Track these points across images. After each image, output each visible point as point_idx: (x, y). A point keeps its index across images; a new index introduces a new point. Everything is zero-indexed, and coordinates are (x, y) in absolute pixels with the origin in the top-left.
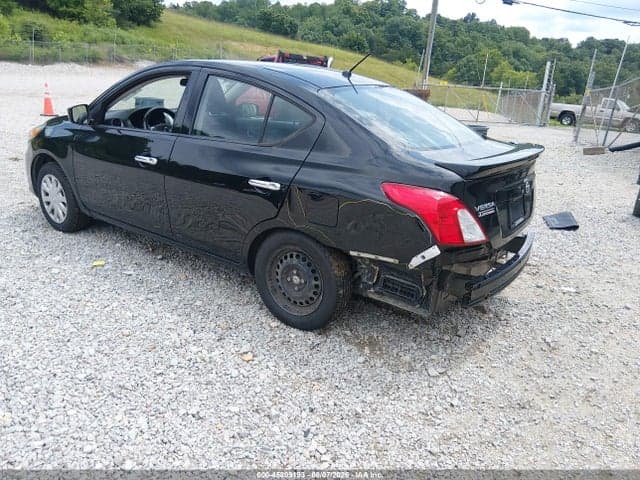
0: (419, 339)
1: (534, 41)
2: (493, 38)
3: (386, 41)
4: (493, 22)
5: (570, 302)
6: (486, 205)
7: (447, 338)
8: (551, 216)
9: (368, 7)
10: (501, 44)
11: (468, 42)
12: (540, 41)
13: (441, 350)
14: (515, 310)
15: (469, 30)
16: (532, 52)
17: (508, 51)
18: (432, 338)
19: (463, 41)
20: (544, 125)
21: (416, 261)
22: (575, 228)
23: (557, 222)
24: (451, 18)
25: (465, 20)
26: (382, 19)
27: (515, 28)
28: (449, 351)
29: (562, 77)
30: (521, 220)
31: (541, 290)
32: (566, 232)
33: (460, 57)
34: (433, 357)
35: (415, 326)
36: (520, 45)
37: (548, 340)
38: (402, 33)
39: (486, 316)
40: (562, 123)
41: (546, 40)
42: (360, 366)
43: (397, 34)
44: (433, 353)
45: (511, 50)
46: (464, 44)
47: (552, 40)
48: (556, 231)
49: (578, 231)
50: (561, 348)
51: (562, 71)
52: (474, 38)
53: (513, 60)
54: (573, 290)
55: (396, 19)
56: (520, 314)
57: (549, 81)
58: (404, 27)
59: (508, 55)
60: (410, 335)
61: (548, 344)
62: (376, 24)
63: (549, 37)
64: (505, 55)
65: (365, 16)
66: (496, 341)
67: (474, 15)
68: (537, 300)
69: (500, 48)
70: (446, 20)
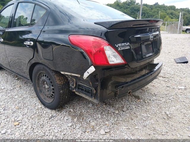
0: (103, 113)
1: (177, 9)
2: (164, 10)
3: (130, 13)
4: (164, 5)
5: (181, 94)
6: (123, 44)
7: (117, 112)
8: (178, 59)
9: (124, 3)
10: (167, 11)
11: (156, 11)
12: (179, 9)
13: (112, 119)
14: (154, 98)
15: (156, 8)
16: (176, 13)
17: (169, 13)
18: (110, 112)
19: (154, 11)
20: (180, 33)
21: (86, 75)
22: (187, 62)
23: (179, 61)
24: (150, 5)
25: (155, 5)
26: (128, 6)
27: (171, 6)
28: (116, 120)
29: (187, 20)
30: (151, 54)
31: (168, 88)
32: (183, 64)
33: (154, 16)
34: (107, 123)
35: (104, 106)
36: (173, 11)
37: (168, 113)
38: (135, 10)
39: (139, 101)
40: (186, 32)
41: (181, 9)
42: (68, 128)
43: (133, 10)
44: (108, 120)
45: (170, 13)
46: (155, 12)
47: (183, 9)
48: (179, 64)
49: (188, 64)
50: (174, 117)
51: (187, 18)
52: (158, 10)
53: (170, 16)
54: (183, 88)
55: (133, 6)
56: (156, 100)
57: (181, 18)
58: (135, 8)
59: (169, 14)
60: (100, 111)
61: (167, 115)
62: (127, 8)
63: (182, 8)
64: (168, 14)
65: (123, 6)
66: (141, 114)
67: (157, 3)
68: (166, 93)
69: (166, 12)
70: (149, 5)
